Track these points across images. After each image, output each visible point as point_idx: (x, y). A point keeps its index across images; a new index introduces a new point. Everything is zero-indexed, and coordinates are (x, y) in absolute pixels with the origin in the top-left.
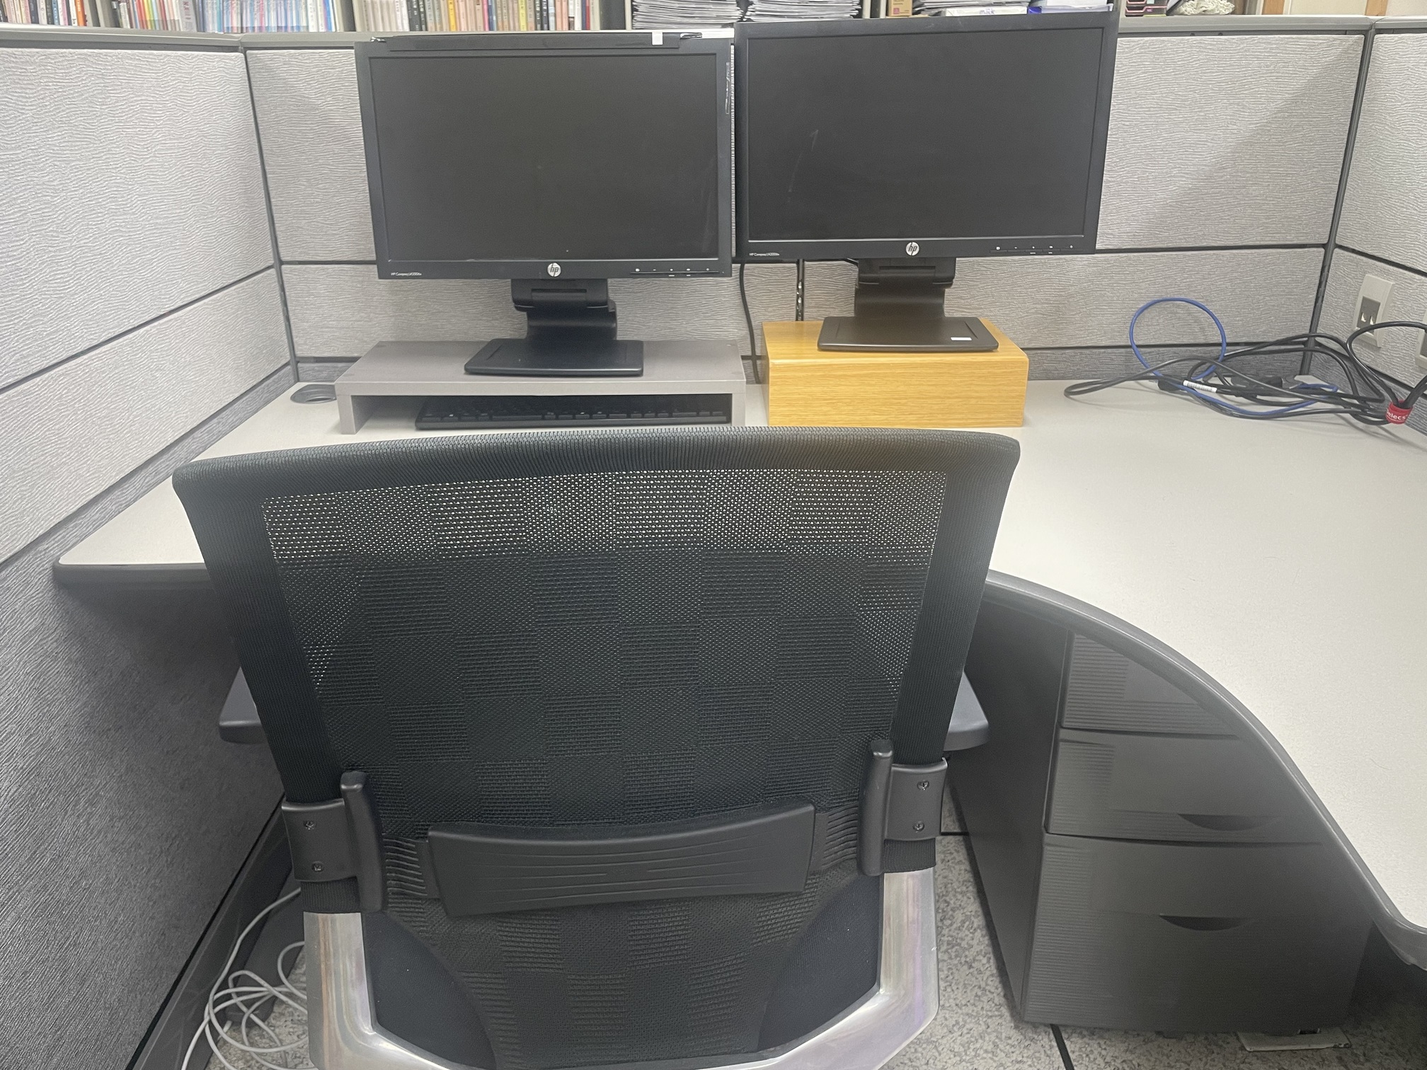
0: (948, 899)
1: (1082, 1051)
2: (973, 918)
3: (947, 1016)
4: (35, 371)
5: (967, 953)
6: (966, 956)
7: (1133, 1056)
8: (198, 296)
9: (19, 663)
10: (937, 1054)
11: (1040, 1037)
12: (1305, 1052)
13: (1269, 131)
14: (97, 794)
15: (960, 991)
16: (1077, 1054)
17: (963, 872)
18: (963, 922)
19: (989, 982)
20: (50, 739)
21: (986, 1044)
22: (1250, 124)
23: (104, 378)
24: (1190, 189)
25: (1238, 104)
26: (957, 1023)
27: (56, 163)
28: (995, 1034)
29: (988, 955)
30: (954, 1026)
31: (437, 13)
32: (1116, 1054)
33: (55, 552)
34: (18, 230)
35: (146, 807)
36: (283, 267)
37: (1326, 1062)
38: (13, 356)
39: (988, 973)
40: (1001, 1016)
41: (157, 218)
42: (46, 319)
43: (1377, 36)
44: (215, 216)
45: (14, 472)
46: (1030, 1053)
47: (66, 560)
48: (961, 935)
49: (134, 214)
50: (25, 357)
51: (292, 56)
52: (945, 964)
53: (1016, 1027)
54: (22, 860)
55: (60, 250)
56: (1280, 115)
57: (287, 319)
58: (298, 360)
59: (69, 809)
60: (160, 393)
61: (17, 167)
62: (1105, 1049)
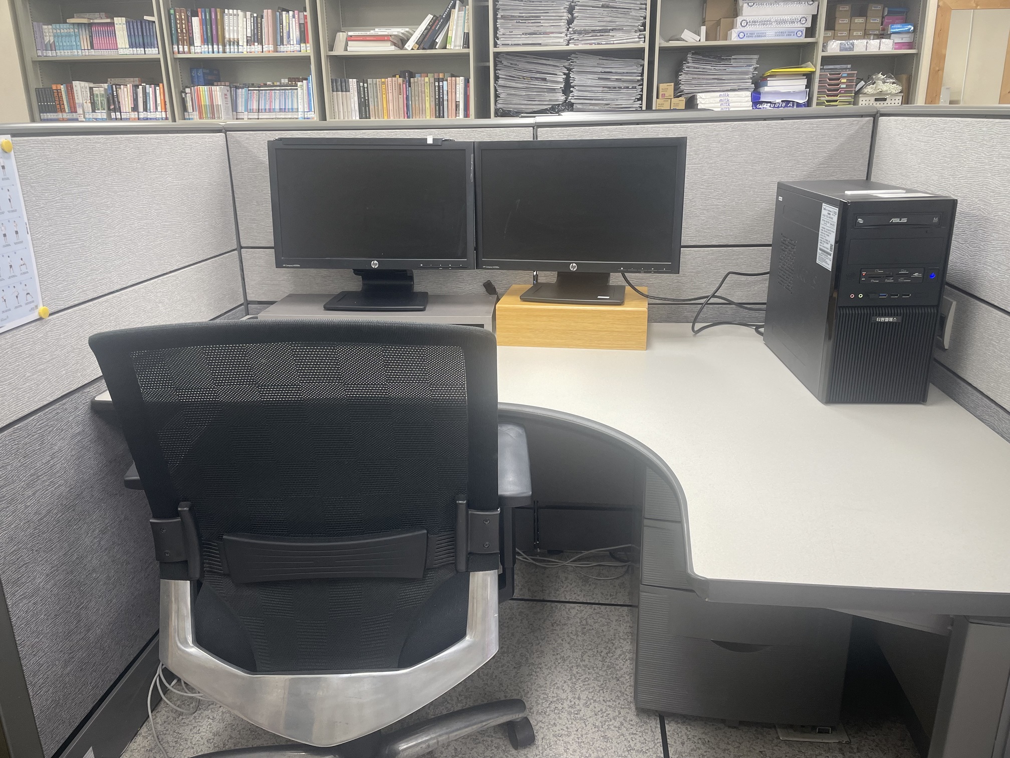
0: (614, 642)
1: (675, 731)
2: (627, 654)
3: (596, 706)
4: (90, 298)
5: (618, 672)
6: (617, 674)
7: (706, 736)
8: (187, 264)
9: (68, 449)
10: (584, 726)
11: (651, 722)
12: (818, 744)
13: (815, 175)
14: (106, 528)
15: (608, 693)
16: (671, 732)
17: (628, 627)
18: (620, 655)
19: (627, 689)
20: (82, 493)
21: (616, 723)
22: (803, 172)
23: (128, 304)
24: (768, 210)
25: (794, 160)
26: (601, 710)
27: (109, 193)
28: (623, 718)
29: (631, 675)
30: (599, 712)
31: (376, 100)
32: (696, 734)
33: (94, 394)
34: (86, 226)
35: (134, 542)
36: (242, 250)
37: (831, 750)
38: (79, 290)
39: (628, 684)
40: (629, 708)
41: (165, 222)
42: (97, 273)
43: (880, 118)
44: (200, 222)
45: (74, 349)
46: (642, 730)
47: (97, 399)
48: (617, 662)
49: (152, 219)
50: (85, 291)
51: (249, 134)
52: (603, 678)
53: (637, 715)
54: (60, 554)
55: (108, 238)
56: (821, 166)
57: (243, 279)
58: (248, 302)
59: (90, 532)
60: (160, 315)
61: (87, 195)
62: (690, 731)
